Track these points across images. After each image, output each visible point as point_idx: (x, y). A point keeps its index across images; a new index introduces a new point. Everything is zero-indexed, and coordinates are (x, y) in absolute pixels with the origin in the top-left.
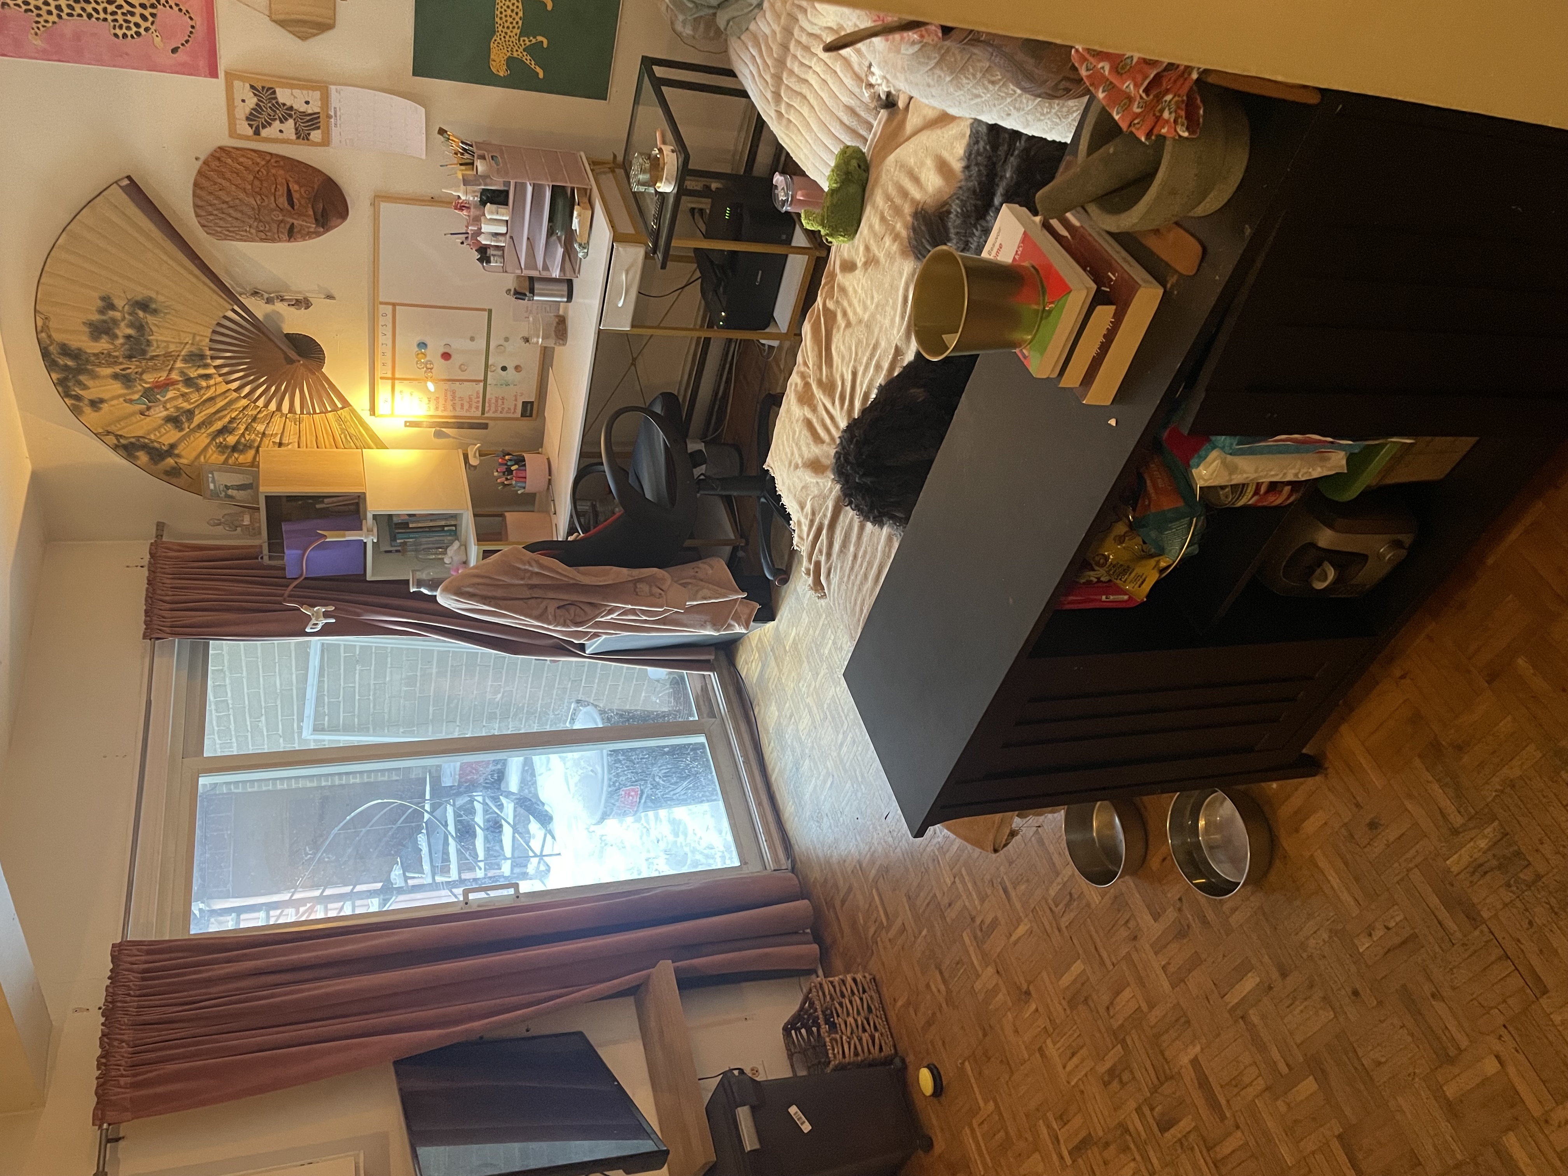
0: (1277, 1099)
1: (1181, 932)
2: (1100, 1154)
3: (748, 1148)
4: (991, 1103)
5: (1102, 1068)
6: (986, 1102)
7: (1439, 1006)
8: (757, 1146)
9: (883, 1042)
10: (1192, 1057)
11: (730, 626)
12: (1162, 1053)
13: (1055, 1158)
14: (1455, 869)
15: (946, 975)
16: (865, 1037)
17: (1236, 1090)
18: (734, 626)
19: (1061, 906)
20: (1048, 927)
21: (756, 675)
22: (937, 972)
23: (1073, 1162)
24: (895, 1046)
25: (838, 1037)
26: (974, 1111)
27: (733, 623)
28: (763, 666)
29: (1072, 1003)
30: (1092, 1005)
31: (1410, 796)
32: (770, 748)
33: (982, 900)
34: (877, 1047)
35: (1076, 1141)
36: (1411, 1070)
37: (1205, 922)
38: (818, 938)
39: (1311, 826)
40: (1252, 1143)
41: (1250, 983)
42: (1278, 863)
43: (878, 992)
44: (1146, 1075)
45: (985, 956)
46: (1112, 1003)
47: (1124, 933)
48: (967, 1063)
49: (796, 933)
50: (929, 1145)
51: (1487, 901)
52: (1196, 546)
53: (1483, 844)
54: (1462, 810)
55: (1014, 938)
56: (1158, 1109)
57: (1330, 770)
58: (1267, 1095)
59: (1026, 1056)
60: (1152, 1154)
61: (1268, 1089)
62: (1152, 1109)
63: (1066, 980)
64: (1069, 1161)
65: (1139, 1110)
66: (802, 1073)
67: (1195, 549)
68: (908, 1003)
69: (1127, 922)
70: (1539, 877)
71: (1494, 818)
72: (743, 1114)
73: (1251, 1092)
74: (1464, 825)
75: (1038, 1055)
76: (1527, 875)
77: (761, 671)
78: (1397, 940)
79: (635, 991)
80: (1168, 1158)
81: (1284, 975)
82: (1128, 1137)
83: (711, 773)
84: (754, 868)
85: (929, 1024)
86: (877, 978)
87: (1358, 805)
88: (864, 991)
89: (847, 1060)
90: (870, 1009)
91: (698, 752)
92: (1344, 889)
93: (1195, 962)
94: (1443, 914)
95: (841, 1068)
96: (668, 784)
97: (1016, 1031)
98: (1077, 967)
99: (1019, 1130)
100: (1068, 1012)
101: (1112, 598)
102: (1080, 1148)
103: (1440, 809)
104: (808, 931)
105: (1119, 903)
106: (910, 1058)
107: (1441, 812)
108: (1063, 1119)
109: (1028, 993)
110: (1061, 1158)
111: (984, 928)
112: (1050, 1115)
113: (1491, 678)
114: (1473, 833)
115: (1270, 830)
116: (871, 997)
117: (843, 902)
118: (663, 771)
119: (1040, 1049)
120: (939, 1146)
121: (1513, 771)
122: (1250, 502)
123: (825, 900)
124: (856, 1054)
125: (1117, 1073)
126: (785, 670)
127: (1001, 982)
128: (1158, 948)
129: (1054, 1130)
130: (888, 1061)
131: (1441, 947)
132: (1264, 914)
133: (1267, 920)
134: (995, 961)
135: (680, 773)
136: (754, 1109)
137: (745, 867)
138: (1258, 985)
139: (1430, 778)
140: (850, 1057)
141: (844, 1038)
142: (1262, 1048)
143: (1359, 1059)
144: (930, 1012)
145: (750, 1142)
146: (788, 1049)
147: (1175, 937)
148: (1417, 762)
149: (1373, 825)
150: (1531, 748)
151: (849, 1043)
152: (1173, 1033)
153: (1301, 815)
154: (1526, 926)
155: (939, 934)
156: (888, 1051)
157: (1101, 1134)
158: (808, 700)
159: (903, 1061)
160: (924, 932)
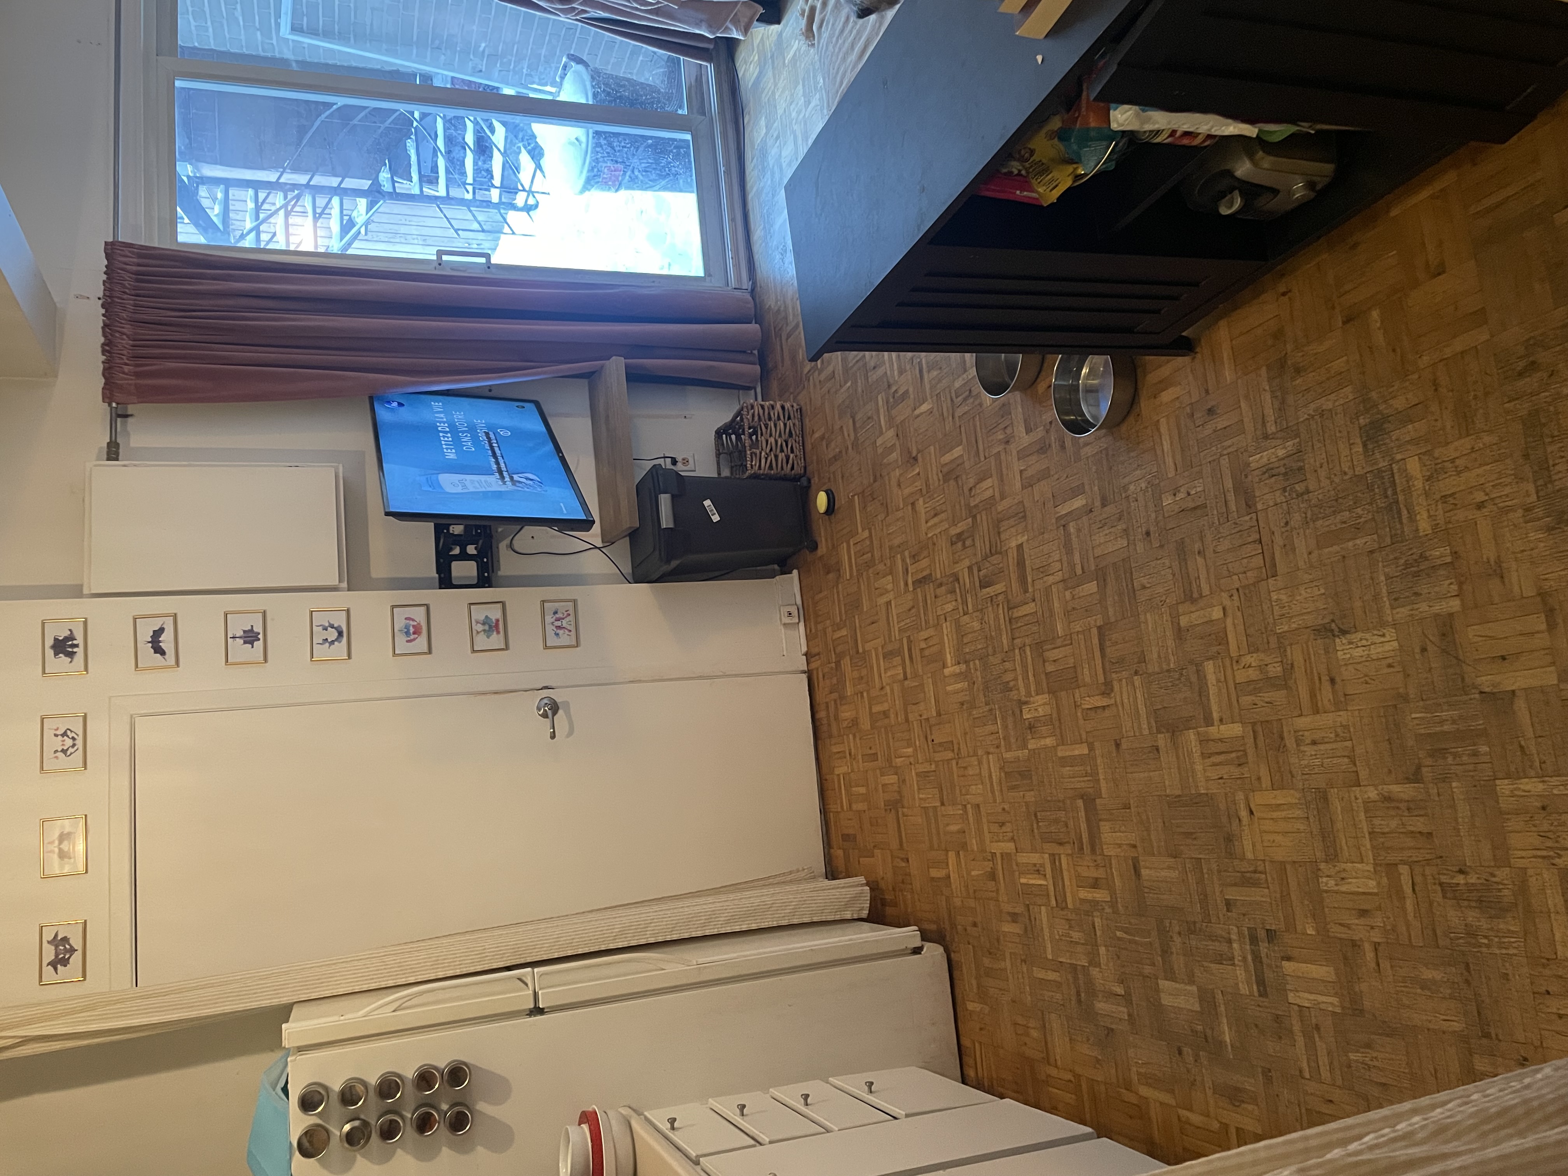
0: (1066, 590)
1: (1043, 448)
2: (935, 589)
3: (664, 526)
4: (867, 531)
5: (954, 531)
6: (863, 530)
7: (1200, 560)
8: (671, 526)
9: (795, 462)
10: (1019, 542)
11: (727, 29)
12: (999, 533)
13: (902, 584)
14: (1253, 465)
15: (858, 425)
16: (781, 456)
17: (1042, 575)
18: (731, 30)
19: (960, 398)
20: (945, 414)
21: (752, 80)
22: (851, 421)
23: (914, 589)
24: (805, 468)
25: (758, 452)
26: (853, 533)
27: (730, 26)
28: (760, 73)
29: (946, 477)
30: (960, 484)
31: (1247, 397)
32: (753, 165)
33: (901, 372)
34: (789, 466)
35: (920, 576)
36: (1164, 598)
37: (1063, 447)
38: (762, 361)
39: (1166, 396)
40: (1040, 613)
41: (1078, 503)
42: (1131, 419)
43: (802, 421)
44: (982, 544)
45: (891, 419)
46: (975, 486)
47: (1000, 436)
48: (856, 497)
49: (744, 352)
50: (814, 547)
51: (1265, 497)
52: (1114, 163)
53: (1281, 453)
54: (1278, 421)
55: (917, 412)
56: (981, 573)
57: (1199, 356)
58: (1061, 585)
59: (901, 506)
60: (969, 600)
61: (1063, 581)
62: (979, 571)
63: (947, 458)
64: (911, 589)
65: (970, 568)
66: (726, 473)
67: (1112, 166)
68: (822, 438)
69: (1006, 428)
70: (1308, 492)
71: (1297, 435)
72: (665, 500)
73: (1051, 580)
74: (1273, 433)
75: (910, 507)
76: (1299, 488)
77: (758, 78)
78: (1191, 505)
79: (590, 376)
80: (980, 607)
81: (1104, 505)
82: (957, 585)
83: (691, 176)
84: (716, 284)
85: (835, 458)
86: (804, 409)
87: (1207, 392)
88: (789, 418)
89: (761, 472)
90: (790, 435)
91: (682, 150)
92: (1170, 455)
93: (1045, 475)
94: (1231, 497)
95: (755, 476)
96: (647, 180)
97: (899, 485)
98: (958, 451)
99: (882, 556)
100: (941, 482)
101: (1025, 193)
102: (920, 582)
103: (1263, 415)
104: (756, 352)
105: (1005, 410)
106: (815, 480)
107: (1263, 418)
108: (915, 557)
109: (915, 459)
110: (906, 584)
111: (897, 395)
112: (907, 553)
113: (1348, 320)
114: (1279, 442)
115: (1136, 389)
116: (794, 425)
117: (788, 336)
118: (643, 165)
119: (913, 504)
120: (822, 550)
121: (1327, 403)
122: (1165, 142)
123: (775, 328)
124: (771, 467)
125: (963, 537)
126: (781, 85)
127: (897, 443)
128: (1022, 455)
129: (907, 564)
130: (797, 479)
131: (1219, 519)
132: (1107, 455)
133: (1107, 459)
134: (897, 426)
135: (660, 170)
136: (673, 497)
137: (708, 279)
138: (1083, 506)
139: (1267, 388)
140: (765, 470)
141: (763, 454)
142: (1069, 551)
143: (1132, 580)
144: (837, 450)
145: (666, 521)
146: (717, 450)
147: (1038, 451)
148: (1263, 371)
149: (1211, 411)
150: (1349, 389)
151: (766, 459)
152: (1012, 522)
153: (1165, 384)
154: (1282, 524)
155: (860, 390)
156: (798, 470)
157: (939, 576)
158: (795, 127)
159: (809, 481)
160: (849, 384)
